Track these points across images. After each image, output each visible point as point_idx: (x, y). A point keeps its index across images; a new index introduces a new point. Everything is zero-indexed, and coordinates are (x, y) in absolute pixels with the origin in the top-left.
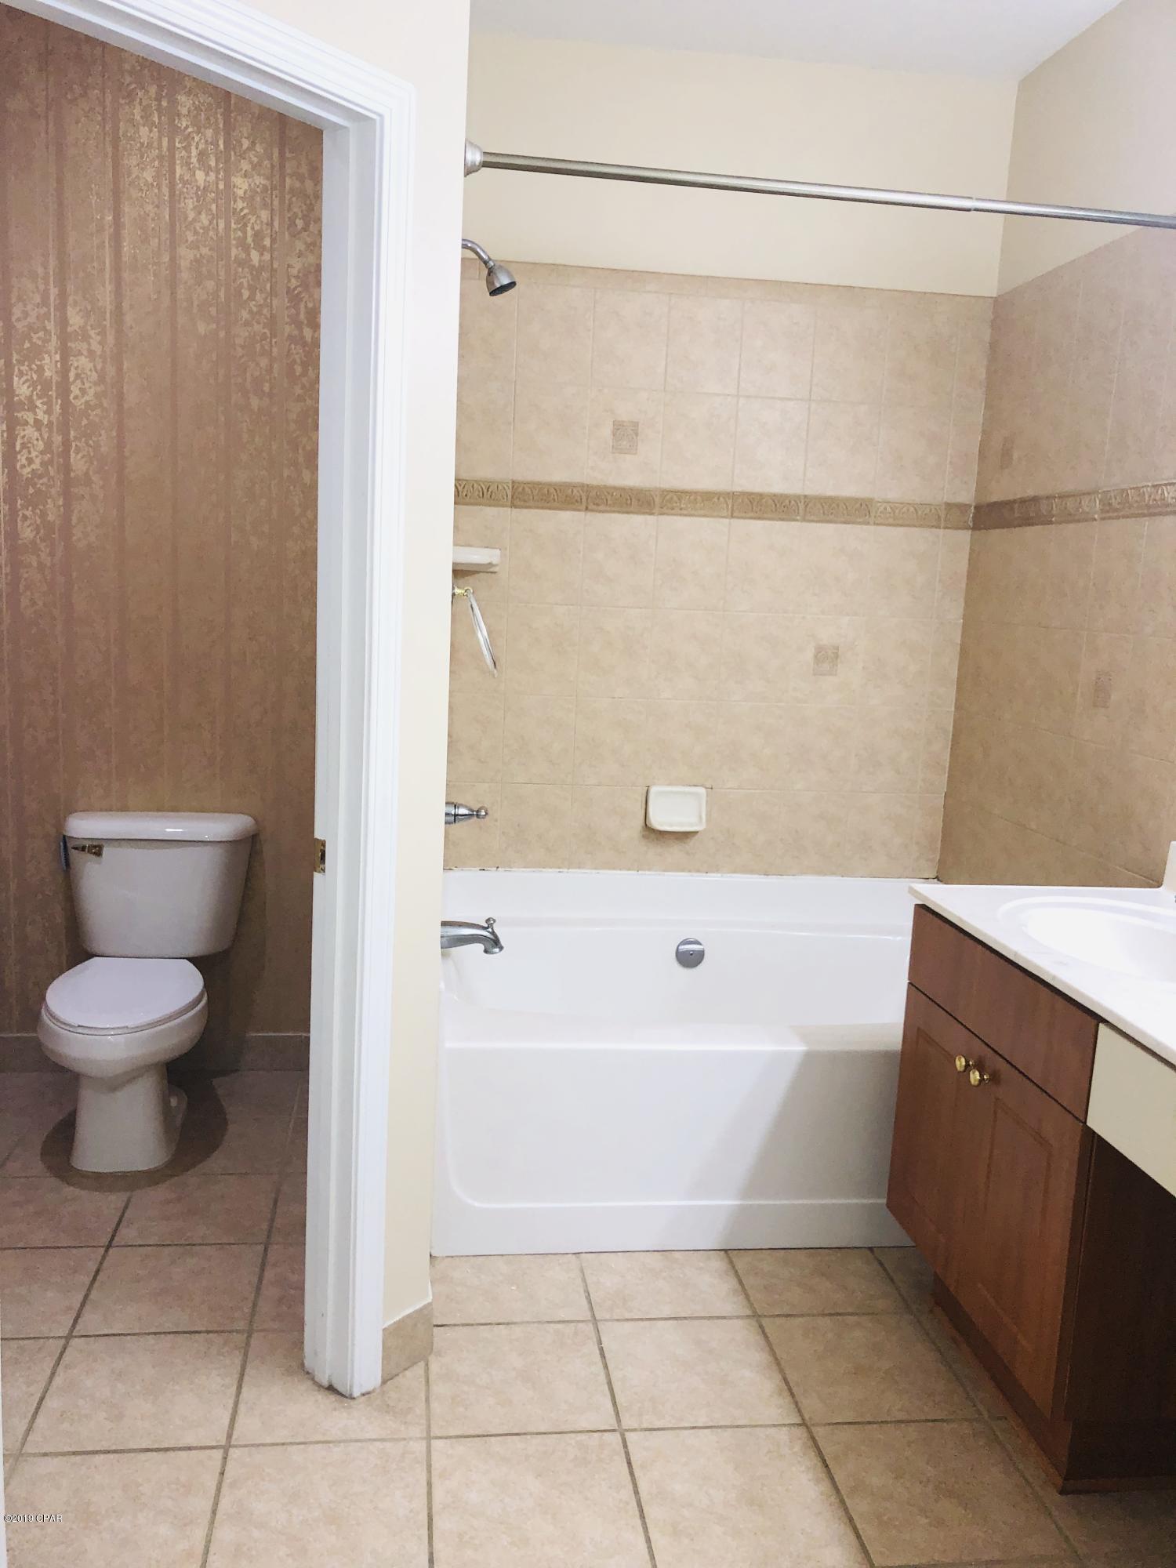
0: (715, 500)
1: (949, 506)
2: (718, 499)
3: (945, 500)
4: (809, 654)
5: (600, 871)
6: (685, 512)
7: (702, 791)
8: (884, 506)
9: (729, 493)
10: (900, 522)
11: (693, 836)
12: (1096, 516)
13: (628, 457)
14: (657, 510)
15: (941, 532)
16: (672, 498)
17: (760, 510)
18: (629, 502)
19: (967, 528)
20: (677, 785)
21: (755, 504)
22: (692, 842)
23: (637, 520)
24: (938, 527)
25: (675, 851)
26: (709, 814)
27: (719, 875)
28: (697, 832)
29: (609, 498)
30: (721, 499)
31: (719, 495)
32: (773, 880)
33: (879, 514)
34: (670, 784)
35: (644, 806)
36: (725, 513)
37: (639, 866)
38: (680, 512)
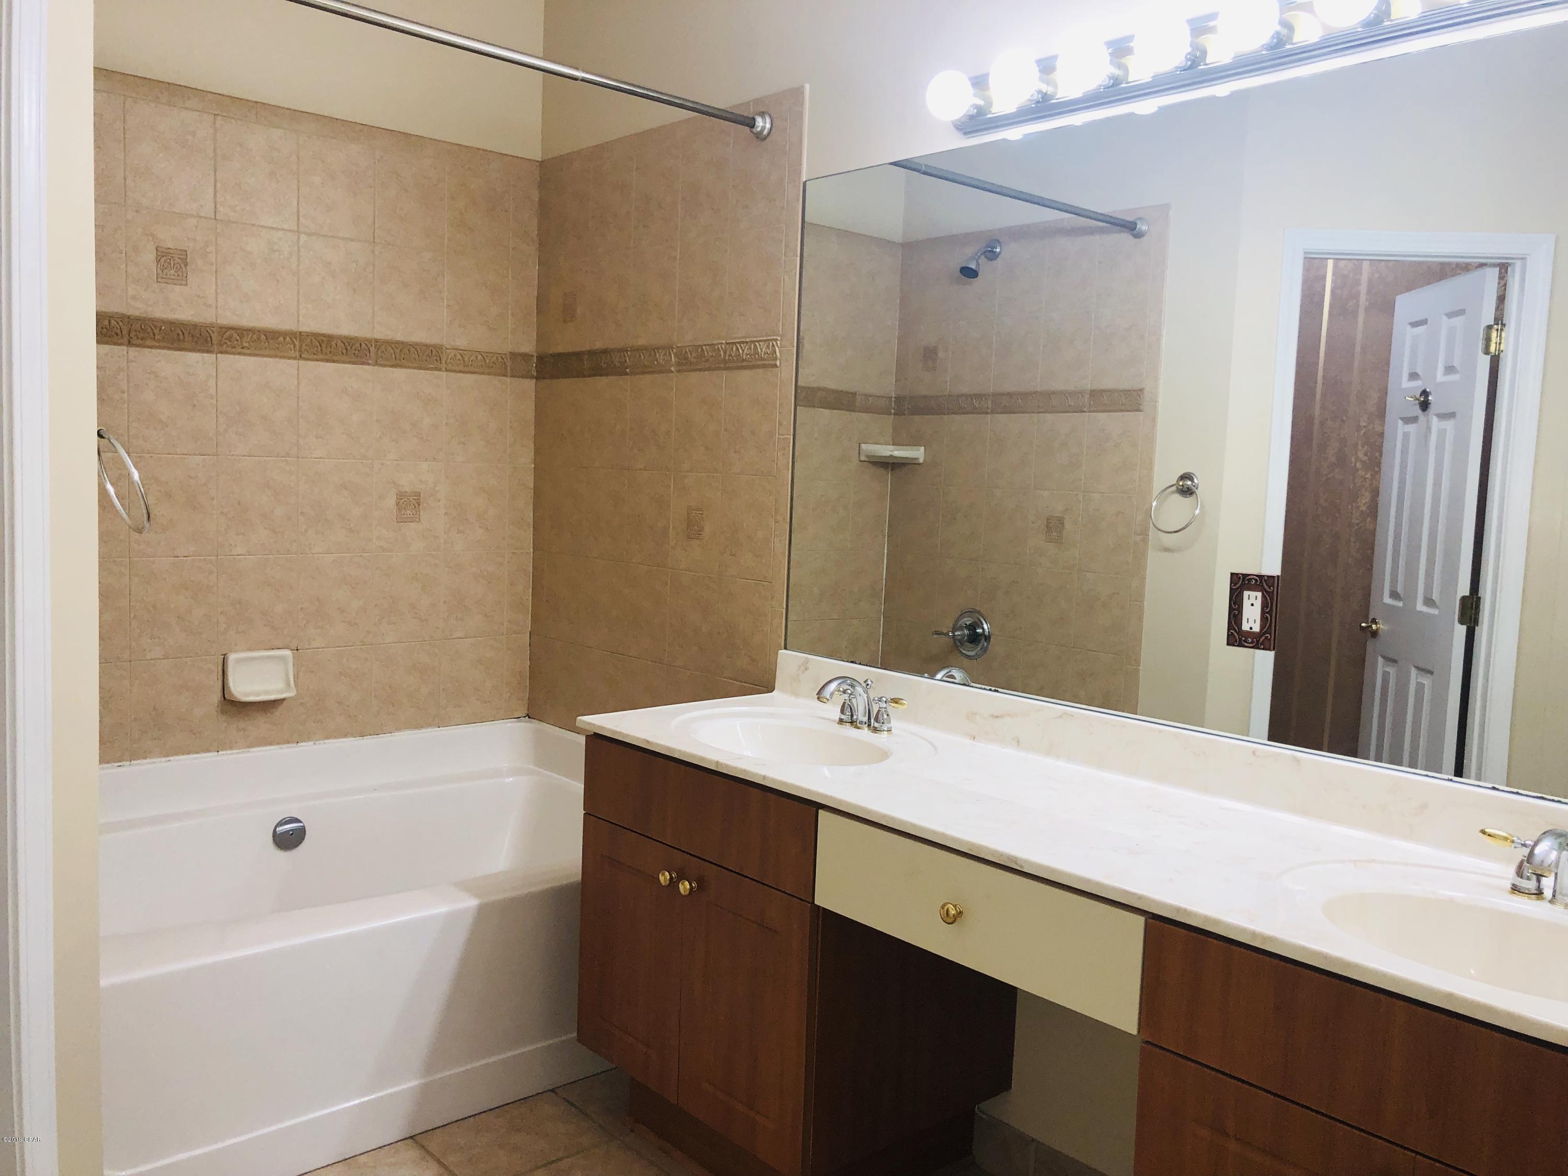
0: (281, 339)
1: (514, 355)
2: (285, 339)
3: (509, 350)
4: (391, 501)
5: (171, 758)
6: (245, 351)
7: (287, 653)
8: (453, 354)
9: (295, 333)
10: (471, 369)
11: (279, 705)
12: (673, 369)
13: (177, 288)
14: (215, 348)
15: (508, 380)
16: (231, 336)
17: (330, 352)
18: (181, 337)
19: (532, 377)
20: (258, 649)
21: (324, 345)
22: (279, 712)
23: (193, 357)
24: (505, 376)
25: (260, 725)
26: (296, 677)
27: (311, 743)
28: (283, 700)
29: (156, 331)
30: (288, 339)
31: (285, 334)
32: (368, 741)
33: (448, 361)
34: (250, 649)
35: (220, 677)
36: (292, 353)
37: (220, 746)
38: (239, 350)
